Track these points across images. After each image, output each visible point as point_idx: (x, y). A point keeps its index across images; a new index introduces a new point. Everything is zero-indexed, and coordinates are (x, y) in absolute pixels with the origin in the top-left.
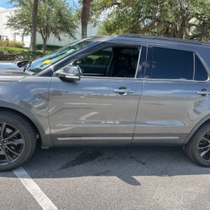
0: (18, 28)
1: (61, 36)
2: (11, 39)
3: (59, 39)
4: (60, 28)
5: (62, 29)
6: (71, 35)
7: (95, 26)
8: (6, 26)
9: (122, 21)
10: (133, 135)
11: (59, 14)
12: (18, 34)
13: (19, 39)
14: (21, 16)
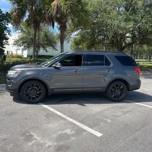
0: (20, 46)
1: (48, 49)
2: (14, 53)
3: (46, 51)
4: (47, 44)
5: (48, 45)
6: (54, 48)
7: (68, 42)
8: (12, 45)
9: (84, 38)
10: (83, 88)
11: (46, 36)
12: (19, 49)
13: (19, 53)
14: (22, 39)
